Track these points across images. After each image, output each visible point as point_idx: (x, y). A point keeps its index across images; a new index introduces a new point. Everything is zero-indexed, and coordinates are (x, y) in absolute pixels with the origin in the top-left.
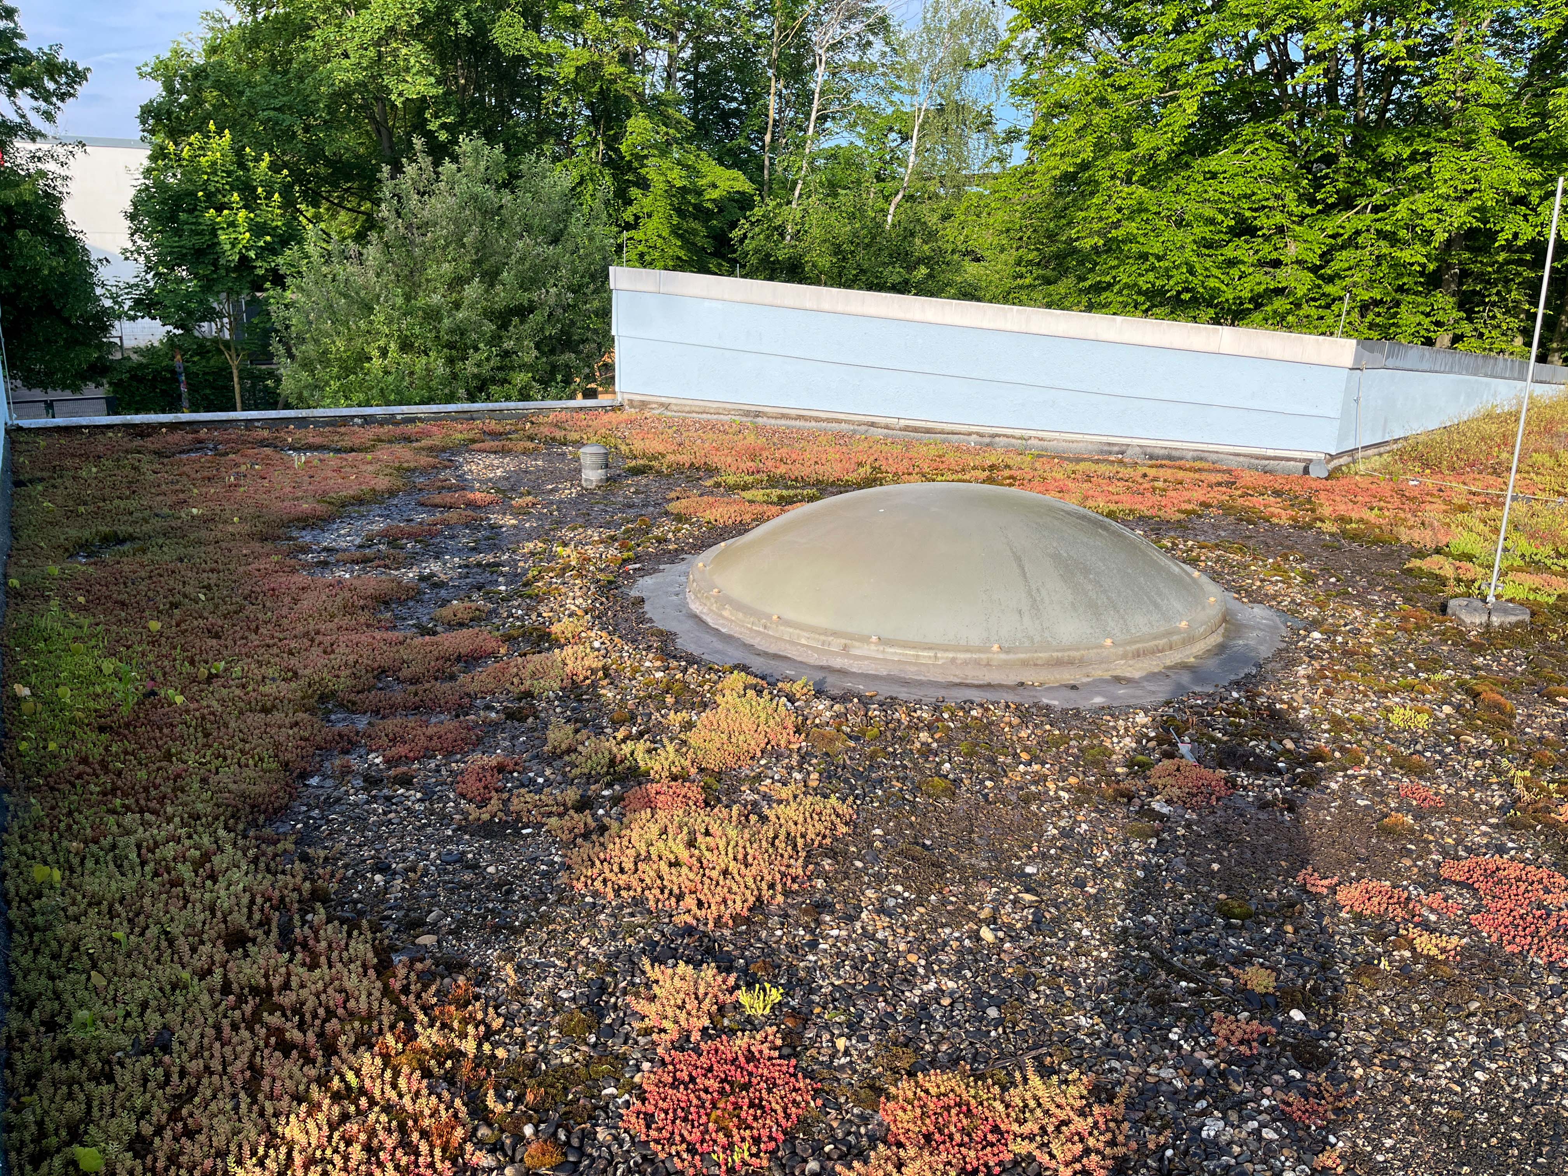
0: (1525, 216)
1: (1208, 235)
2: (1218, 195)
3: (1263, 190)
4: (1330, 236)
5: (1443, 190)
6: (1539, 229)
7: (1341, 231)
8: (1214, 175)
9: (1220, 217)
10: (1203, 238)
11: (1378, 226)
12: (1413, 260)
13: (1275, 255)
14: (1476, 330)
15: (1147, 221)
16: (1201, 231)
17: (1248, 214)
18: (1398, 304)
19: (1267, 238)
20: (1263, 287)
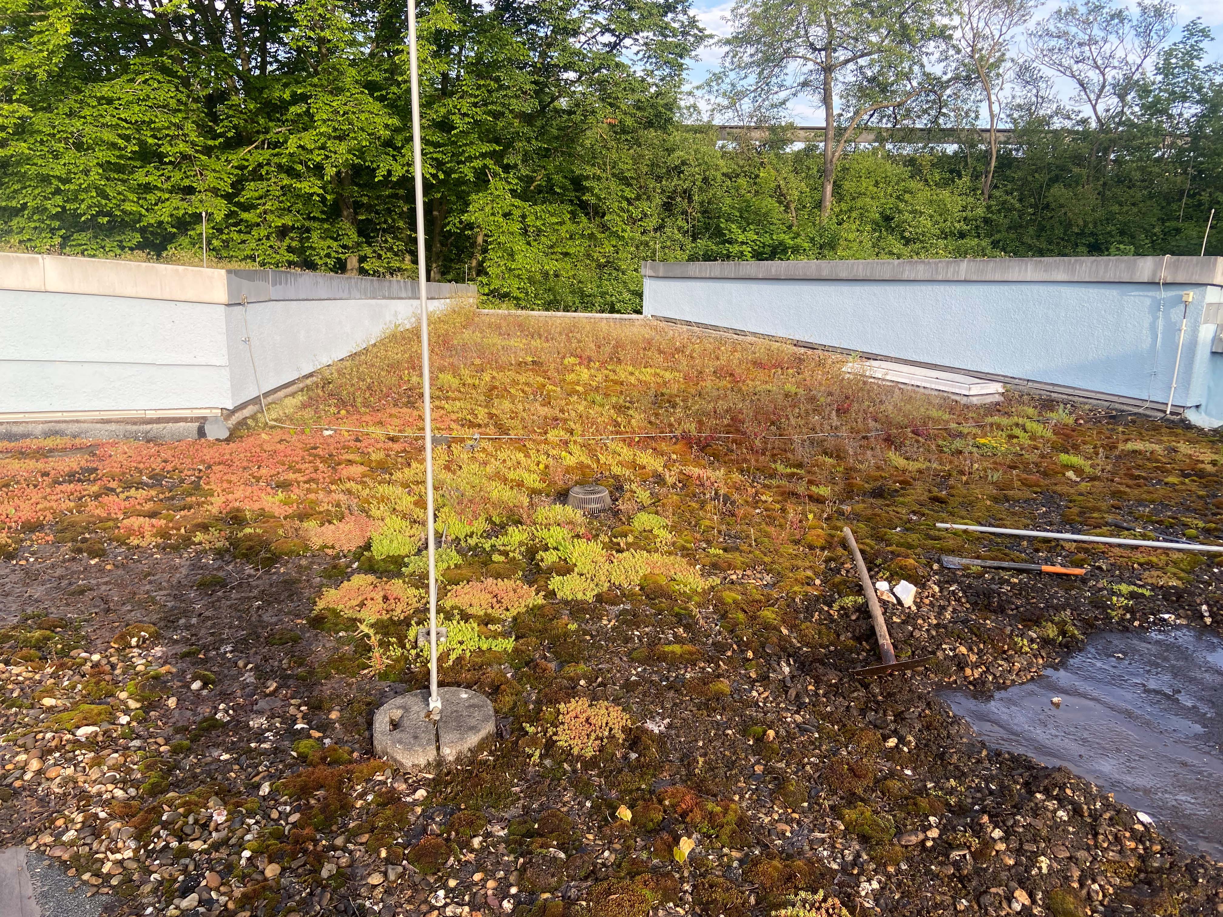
0: (393, 156)
1: (113, 160)
2: (115, 121)
3: (161, 120)
4: (236, 168)
5: (323, 129)
6: (405, 168)
7: (246, 164)
8: (110, 101)
9: (121, 142)
10: (109, 162)
11: (276, 160)
12: (312, 191)
13: (186, 183)
14: (374, 252)
15: (42, 142)
16: (103, 155)
17: (151, 141)
18: (308, 230)
19: (175, 165)
20: (182, 212)
